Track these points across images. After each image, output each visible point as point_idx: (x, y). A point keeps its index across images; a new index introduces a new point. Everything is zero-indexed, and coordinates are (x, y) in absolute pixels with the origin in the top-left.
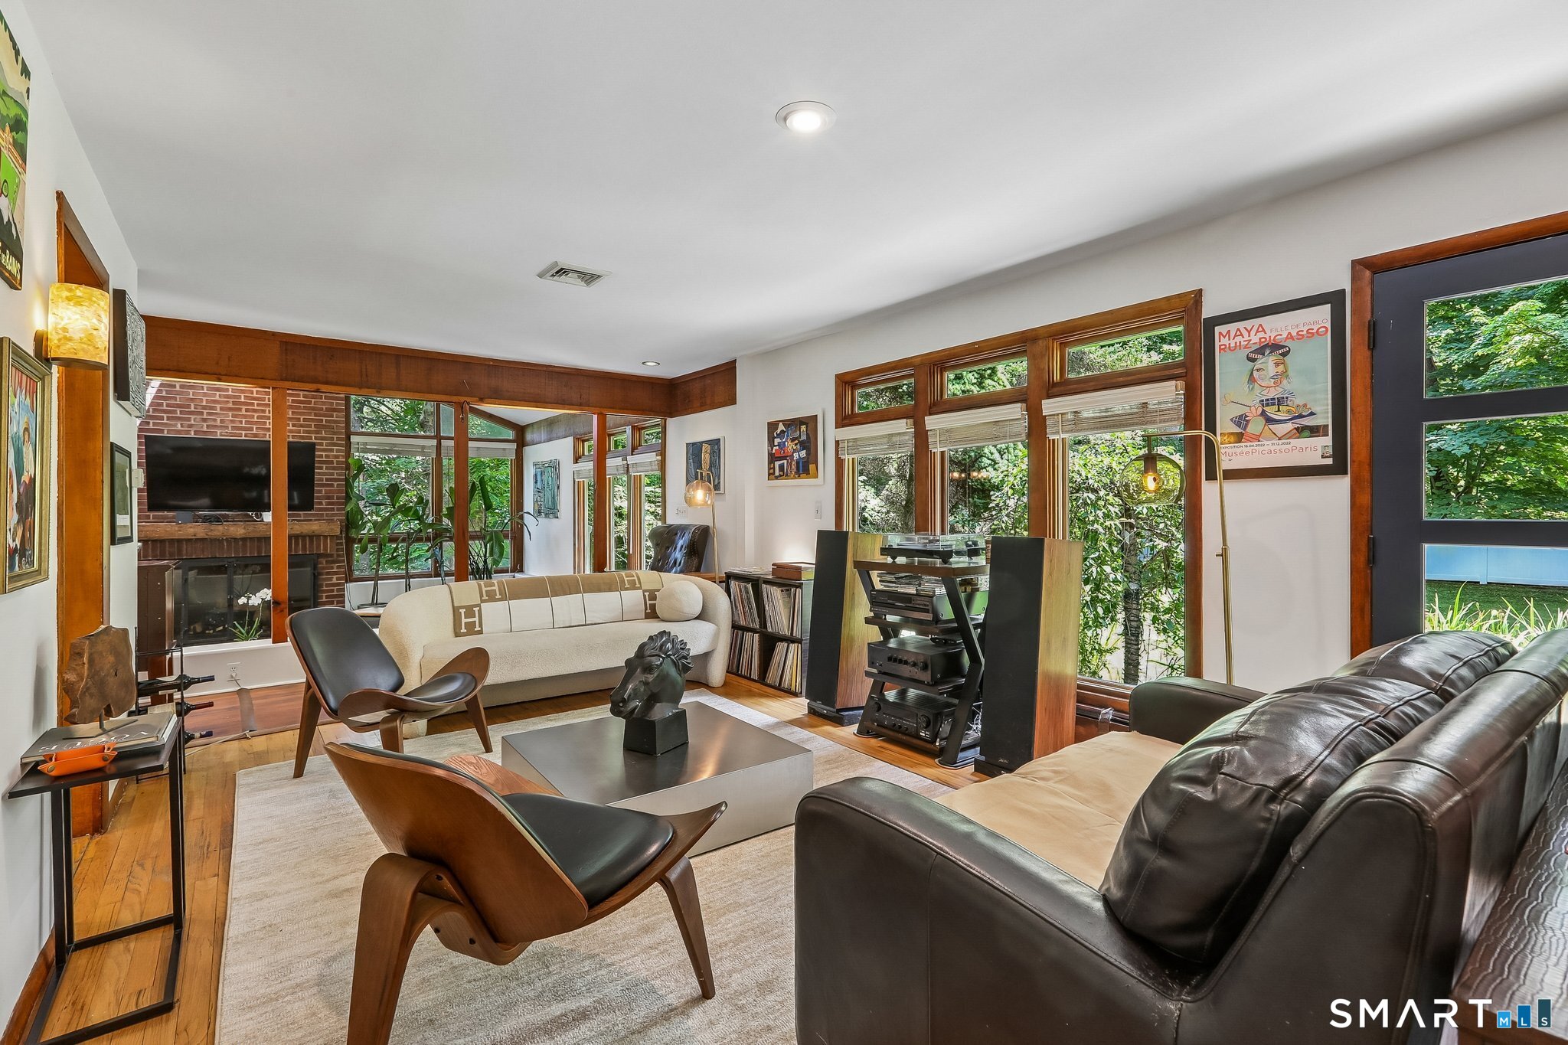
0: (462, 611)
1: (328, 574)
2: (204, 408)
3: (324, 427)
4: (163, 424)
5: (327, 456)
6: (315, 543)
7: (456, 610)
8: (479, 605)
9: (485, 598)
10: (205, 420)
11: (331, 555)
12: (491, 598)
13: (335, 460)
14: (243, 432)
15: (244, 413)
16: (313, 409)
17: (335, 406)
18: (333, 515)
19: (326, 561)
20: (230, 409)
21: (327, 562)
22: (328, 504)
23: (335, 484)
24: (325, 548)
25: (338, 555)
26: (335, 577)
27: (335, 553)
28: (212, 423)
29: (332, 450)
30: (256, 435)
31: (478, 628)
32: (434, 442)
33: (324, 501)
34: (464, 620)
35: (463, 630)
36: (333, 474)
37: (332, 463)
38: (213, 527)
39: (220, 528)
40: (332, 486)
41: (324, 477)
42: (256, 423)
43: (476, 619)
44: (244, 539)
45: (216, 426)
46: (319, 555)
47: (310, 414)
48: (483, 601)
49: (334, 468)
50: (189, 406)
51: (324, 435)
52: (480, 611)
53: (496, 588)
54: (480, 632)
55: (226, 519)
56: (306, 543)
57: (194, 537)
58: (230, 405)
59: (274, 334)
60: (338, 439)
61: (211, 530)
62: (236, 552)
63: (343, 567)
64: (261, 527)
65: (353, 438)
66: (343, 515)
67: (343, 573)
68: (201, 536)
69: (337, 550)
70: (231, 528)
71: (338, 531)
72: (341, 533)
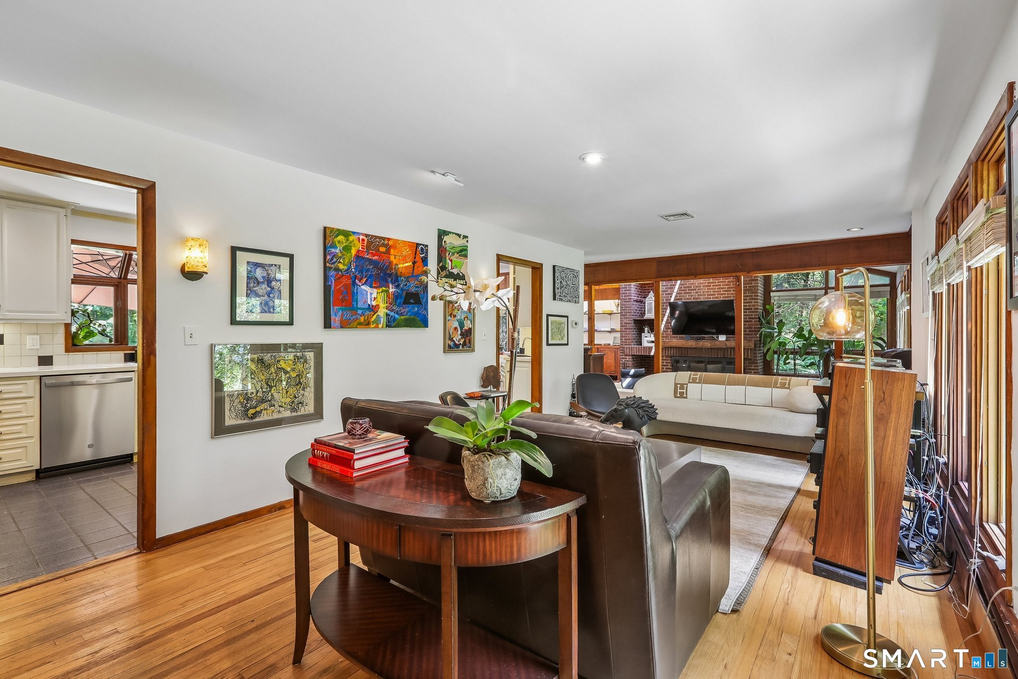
0: (679, 386)
1: (749, 369)
2: (697, 287)
3: (747, 290)
4: (682, 296)
5: (749, 306)
7: (676, 384)
8: (687, 384)
9: (691, 381)
10: (697, 292)
11: (751, 359)
12: (694, 381)
13: (753, 308)
14: (712, 297)
15: (712, 287)
17: (753, 278)
18: (752, 338)
19: (748, 362)
20: (707, 286)
22: (749, 331)
23: (753, 320)
24: (748, 355)
25: (755, 360)
26: (753, 371)
27: (753, 358)
28: (700, 294)
29: (752, 302)
30: (717, 298)
31: (685, 396)
33: (747, 330)
34: (679, 390)
35: (678, 395)
36: (752, 315)
37: (752, 309)
38: (698, 342)
39: (701, 343)
40: (751, 321)
41: (748, 317)
42: (717, 292)
43: (685, 391)
44: (711, 349)
45: (701, 295)
48: (689, 382)
49: (753, 312)
50: (691, 287)
51: (748, 294)
52: (687, 387)
53: (698, 377)
54: (686, 398)
55: (703, 339)
57: (691, 347)
58: (707, 284)
59: (654, 258)
60: (755, 296)
61: (698, 344)
62: (708, 355)
63: (758, 366)
64: (717, 343)
65: (772, 294)
66: (758, 338)
67: (758, 369)
68: (694, 346)
69: (754, 357)
70: (706, 343)
71: (753, 347)
72: (755, 347)
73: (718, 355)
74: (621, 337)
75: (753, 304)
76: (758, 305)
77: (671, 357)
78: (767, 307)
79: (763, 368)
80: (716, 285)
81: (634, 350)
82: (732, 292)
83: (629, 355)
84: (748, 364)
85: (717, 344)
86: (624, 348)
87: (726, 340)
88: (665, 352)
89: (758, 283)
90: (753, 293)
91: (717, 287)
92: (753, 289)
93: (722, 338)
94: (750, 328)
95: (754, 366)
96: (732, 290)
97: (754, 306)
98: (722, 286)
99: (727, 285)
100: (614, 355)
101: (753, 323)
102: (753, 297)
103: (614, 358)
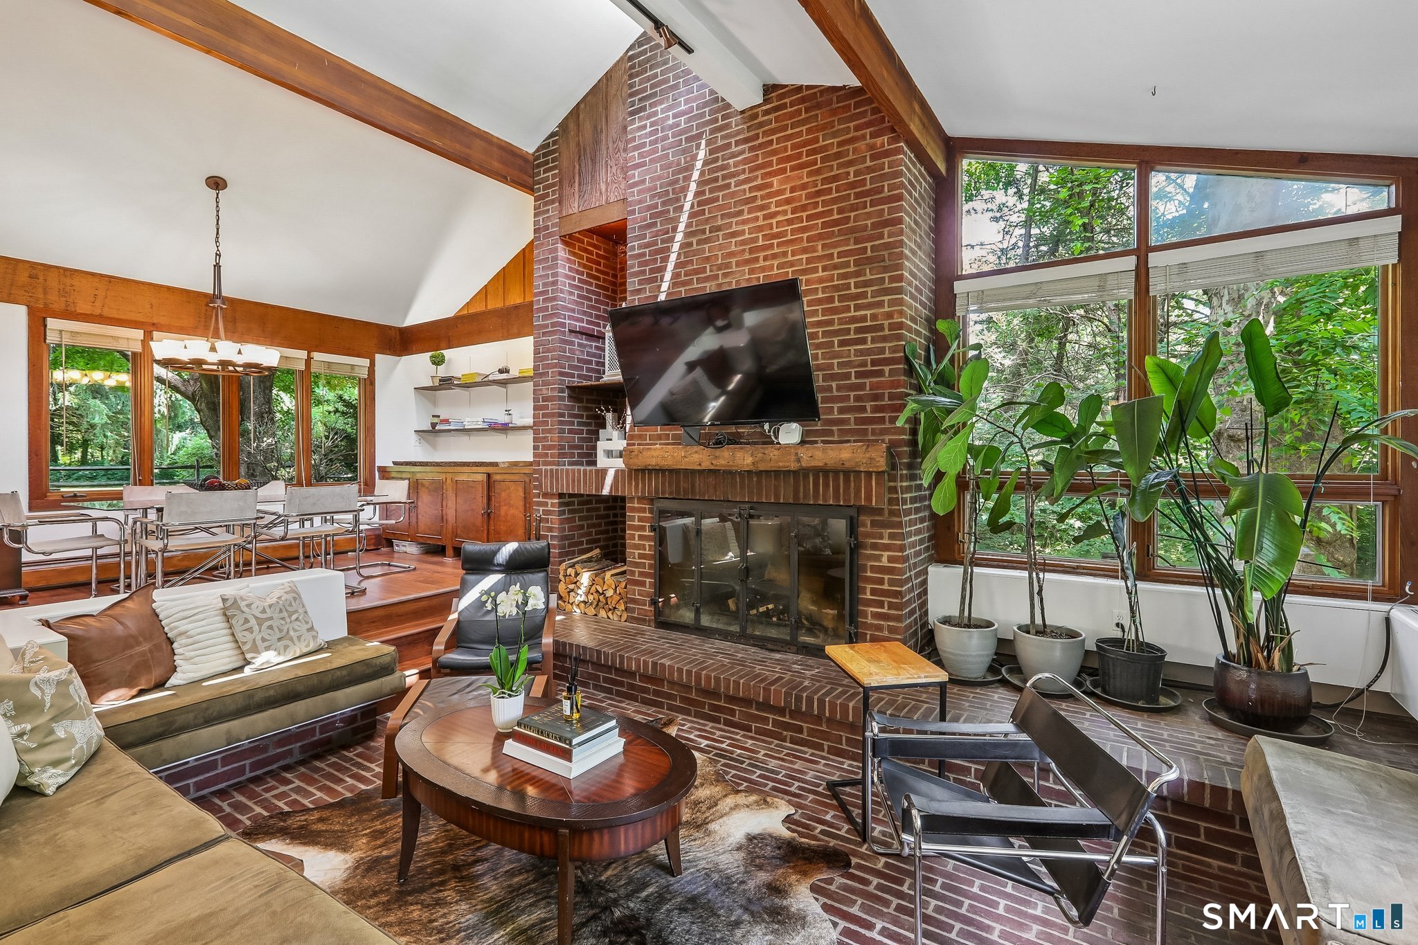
1: (876, 547)
3: (870, 260)
5: (874, 317)
6: (852, 484)
11: (879, 511)
13: (886, 323)
15: (762, 263)
16: (853, 230)
17: (886, 216)
19: (872, 522)
20: (747, 262)
21: (873, 524)
22: (876, 409)
23: (887, 369)
24: (869, 498)
25: (892, 513)
26: (886, 554)
27: (885, 506)
29: (881, 304)
32: (1130, 262)
33: (868, 405)
36: (882, 350)
37: (881, 328)
38: (718, 452)
39: (725, 453)
40: (881, 373)
41: (869, 358)
44: (758, 474)
46: (860, 510)
47: (846, 242)
49: (884, 339)
51: (869, 277)
55: (735, 440)
56: (839, 485)
57: (699, 468)
60: (892, 279)
61: (716, 457)
62: (751, 493)
63: (902, 536)
64: (772, 453)
65: (959, 287)
66: (901, 431)
67: (902, 548)
68: (706, 465)
69: (891, 501)
70: (739, 455)
71: (881, 463)
72: (893, 467)
73: (777, 496)
74: (535, 440)
75: (886, 309)
76: (901, 313)
77: (651, 501)
78: (942, 326)
79: (930, 538)
80: (774, 256)
81: (562, 481)
82: (821, 274)
83: (551, 496)
84: (869, 529)
85: (772, 459)
86: (540, 472)
87: (803, 442)
88: (637, 485)
89: (901, 232)
90: (886, 269)
91: (776, 263)
92: (885, 253)
93: (790, 433)
94: (876, 397)
95: (892, 536)
96: (820, 265)
97: (889, 315)
98: (790, 258)
99: (805, 250)
100: (522, 494)
101: (886, 378)
102: (887, 285)
103: (522, 503)
